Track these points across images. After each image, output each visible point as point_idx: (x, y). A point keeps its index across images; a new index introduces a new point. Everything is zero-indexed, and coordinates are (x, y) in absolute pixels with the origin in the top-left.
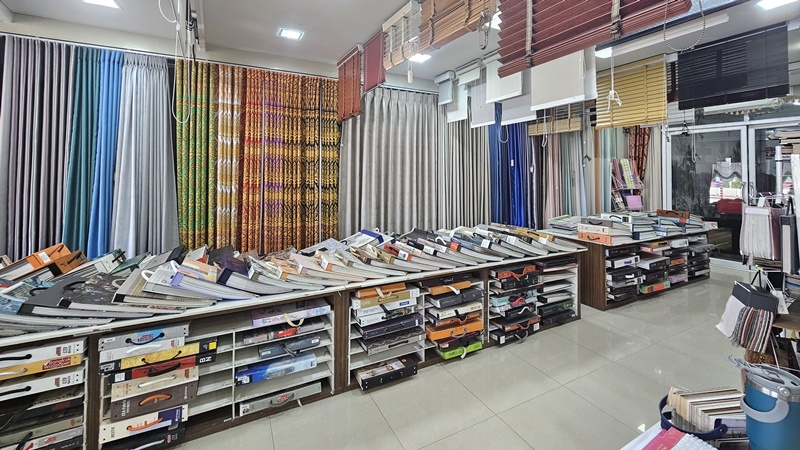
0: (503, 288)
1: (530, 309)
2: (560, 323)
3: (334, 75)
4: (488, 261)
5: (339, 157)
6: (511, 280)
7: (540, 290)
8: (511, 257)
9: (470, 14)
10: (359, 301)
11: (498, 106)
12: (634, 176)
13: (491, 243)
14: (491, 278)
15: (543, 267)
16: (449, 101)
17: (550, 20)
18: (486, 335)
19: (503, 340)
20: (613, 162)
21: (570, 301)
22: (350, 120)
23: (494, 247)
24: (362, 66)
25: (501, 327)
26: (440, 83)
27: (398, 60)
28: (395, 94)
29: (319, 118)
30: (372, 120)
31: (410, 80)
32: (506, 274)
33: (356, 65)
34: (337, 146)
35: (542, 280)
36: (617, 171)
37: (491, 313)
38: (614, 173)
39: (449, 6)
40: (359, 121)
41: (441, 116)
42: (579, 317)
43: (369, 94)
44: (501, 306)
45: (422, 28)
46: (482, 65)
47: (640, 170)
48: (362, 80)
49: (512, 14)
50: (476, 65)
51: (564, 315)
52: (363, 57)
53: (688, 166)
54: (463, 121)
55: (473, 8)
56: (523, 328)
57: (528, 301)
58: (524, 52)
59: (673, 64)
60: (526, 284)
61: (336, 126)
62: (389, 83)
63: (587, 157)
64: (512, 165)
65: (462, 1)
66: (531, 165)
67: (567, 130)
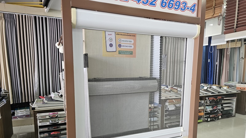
0: (210, 103)
1: (219, 111)
2: (228, 117)
4: (206, 94)
6: (213, 100)
7: (222, 105)
8: (213, 93)
9: (214, 13)
10: (168, 103)
13: (208, 88)
14: (206, 100)
15: (224, 98)
18: (203, 118)
19: (209, 120)
21: (232, 110)
23: (208, 89)
25: (208, 116)
32: (211, 98)
35: (223, 102)
37: (206, 111)
42: (235, 116)
44: (209, 109)
49: (230, 16)
51: (229, 115)
55: (215, 11)
56: (216, 116)
57: (218, 108)
60: (218, 102)
63: (242, 58)
64: (209, 61)
65: (211, 8)
66: (217, 61)
67: (235, 47)
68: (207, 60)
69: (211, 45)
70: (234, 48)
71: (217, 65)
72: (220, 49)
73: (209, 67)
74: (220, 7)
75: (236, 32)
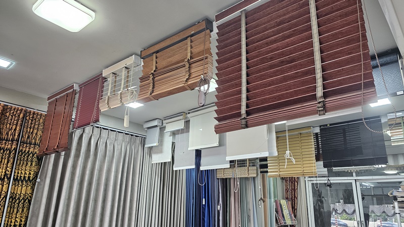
3: (43, 108)
5: (32, 194)
9: (190, 76)
11: (198, 153)
12: (290, 215)
16: (155, 144)
17: (262, 91)
20: (276, 202)
22: (53, 155)
24: (76, 104)
26: (149, 128)
27: (115, 104)
28: (105, 133)
29: (15, 149)
30: (77, 156)
31: (126, 124)
33: (69, 102)
34: (32, 181)
36: (279, 210)
38: (277, 212)
39: (171, 65)
40: (62, 158)
41: (147, 157)
43: (78, 133)
45: (142, 79)
46: (186, 118)
47: (294, 209)
48: (74, 117)
49: (228, 81)
50: (181, 117)
52: (77, 96)
53: (319, 205)
54: (165, 163)
55: (192, 71)
58: (239, 115)
59: (317, 134)
61: (35, 159)
62: (103, 122)
63: (261, 199)
64: (204, 203)
65: (183, 63)
66: (218, 204)
67: (246, 176)
68: (201, 201)
69: (202, 168)
70: (247, 179)
71: (219, 212)
72: (223, 179)
73: (204, 216)
74: (201, 62)
75: (247, 126)
